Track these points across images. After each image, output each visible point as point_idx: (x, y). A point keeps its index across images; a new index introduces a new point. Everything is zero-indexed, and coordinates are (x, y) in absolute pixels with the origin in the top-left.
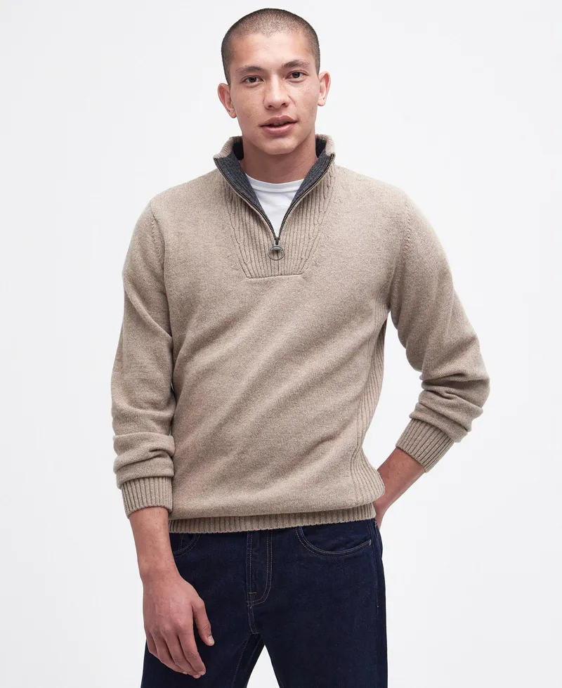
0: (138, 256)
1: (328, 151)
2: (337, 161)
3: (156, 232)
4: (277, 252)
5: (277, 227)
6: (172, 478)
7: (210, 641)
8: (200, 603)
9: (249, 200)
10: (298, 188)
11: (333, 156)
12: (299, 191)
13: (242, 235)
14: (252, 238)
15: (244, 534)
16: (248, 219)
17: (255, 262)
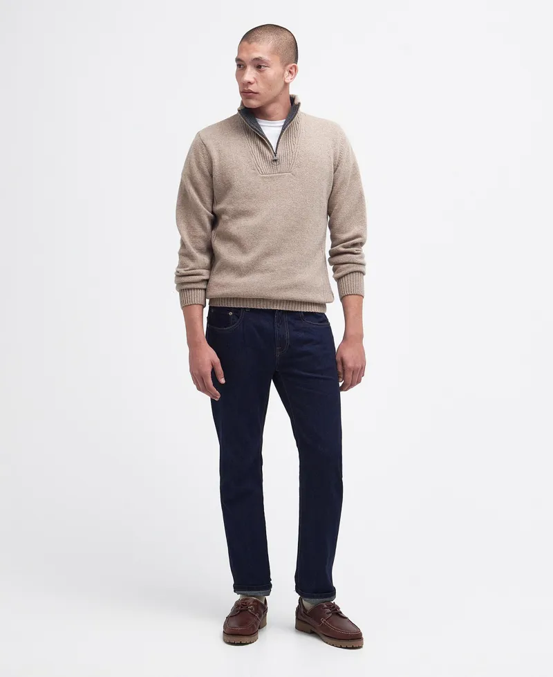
0: (194, 165)
1: (296, 102)
2: (301, 109)
3: (205, 151)
4: (276, 160)
5: (274, 146)
6: (205, 290)
7: (223, 381)
8: (217, 360)
9: (258, 132)
10: (283, 124)
11: (299, 103)
12: (283, 126)
13: (256, 151)
14: (262, 153)
15: (274, 311)
16: (259, 142)
17: (264, 166)
